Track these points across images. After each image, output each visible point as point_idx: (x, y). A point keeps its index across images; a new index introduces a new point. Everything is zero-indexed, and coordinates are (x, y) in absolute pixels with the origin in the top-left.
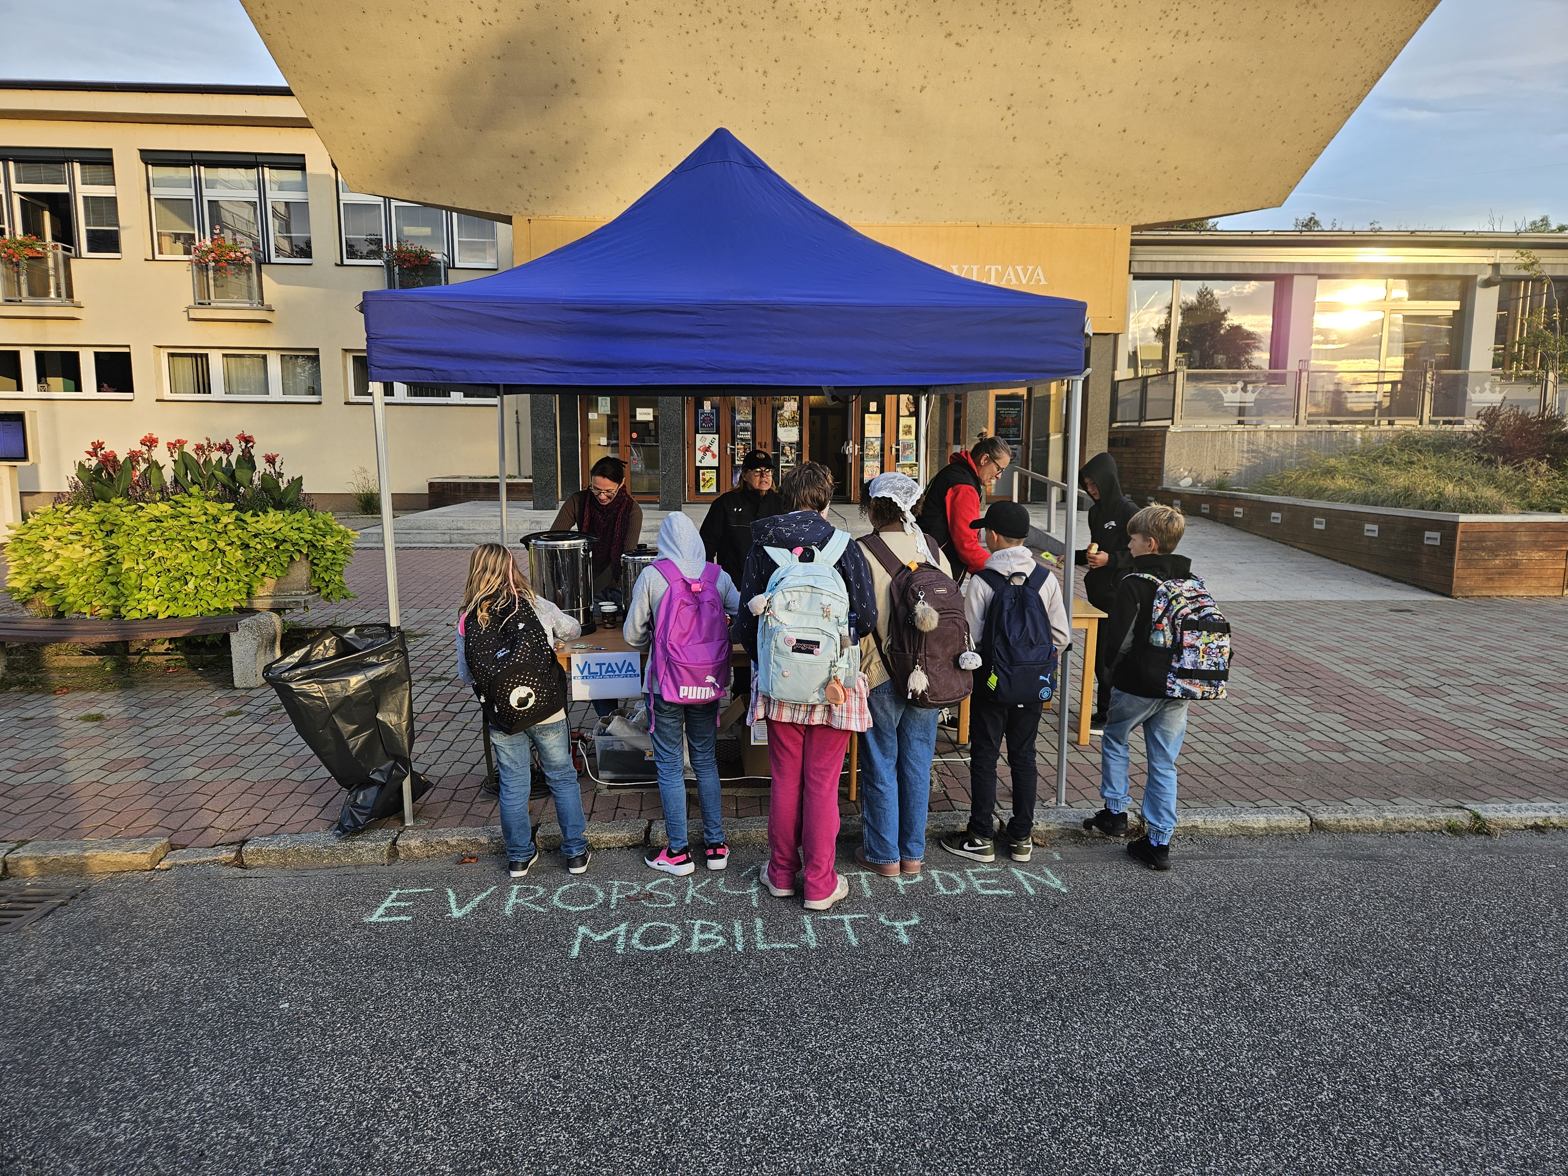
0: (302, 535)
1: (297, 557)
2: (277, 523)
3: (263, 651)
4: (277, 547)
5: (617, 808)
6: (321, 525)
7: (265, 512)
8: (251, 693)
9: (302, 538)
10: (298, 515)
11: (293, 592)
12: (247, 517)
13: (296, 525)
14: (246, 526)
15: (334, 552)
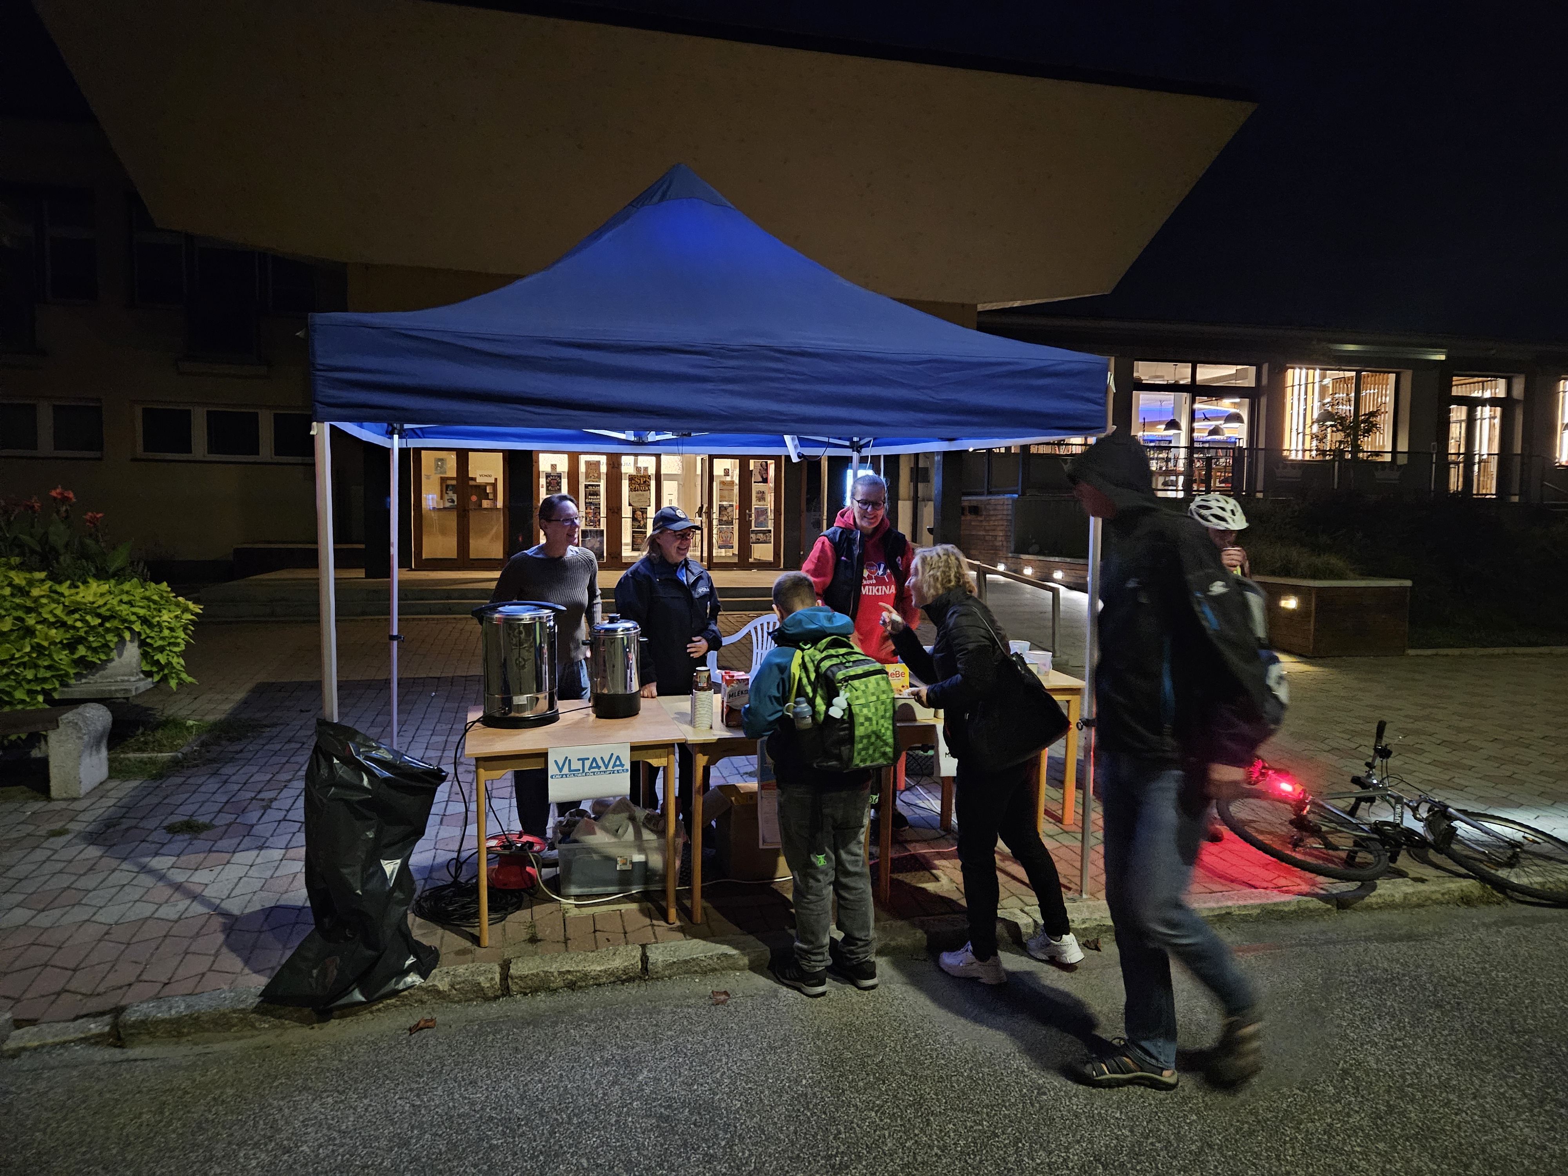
0: (134, 610)
1: (127, 635)
2: (102, 595)
3: (89, 752)
4: (101, 625)
5: (595, 931)
6: (156, 598)
7: (85, 582)
8: (76, 806)
9: (134, 614)
10: (126, 586)
11: (119, 678)
12: (64, 588)
13: (125, 598)
14: (62, 599)
15: (172, 629)
